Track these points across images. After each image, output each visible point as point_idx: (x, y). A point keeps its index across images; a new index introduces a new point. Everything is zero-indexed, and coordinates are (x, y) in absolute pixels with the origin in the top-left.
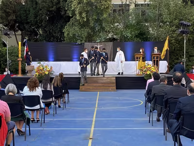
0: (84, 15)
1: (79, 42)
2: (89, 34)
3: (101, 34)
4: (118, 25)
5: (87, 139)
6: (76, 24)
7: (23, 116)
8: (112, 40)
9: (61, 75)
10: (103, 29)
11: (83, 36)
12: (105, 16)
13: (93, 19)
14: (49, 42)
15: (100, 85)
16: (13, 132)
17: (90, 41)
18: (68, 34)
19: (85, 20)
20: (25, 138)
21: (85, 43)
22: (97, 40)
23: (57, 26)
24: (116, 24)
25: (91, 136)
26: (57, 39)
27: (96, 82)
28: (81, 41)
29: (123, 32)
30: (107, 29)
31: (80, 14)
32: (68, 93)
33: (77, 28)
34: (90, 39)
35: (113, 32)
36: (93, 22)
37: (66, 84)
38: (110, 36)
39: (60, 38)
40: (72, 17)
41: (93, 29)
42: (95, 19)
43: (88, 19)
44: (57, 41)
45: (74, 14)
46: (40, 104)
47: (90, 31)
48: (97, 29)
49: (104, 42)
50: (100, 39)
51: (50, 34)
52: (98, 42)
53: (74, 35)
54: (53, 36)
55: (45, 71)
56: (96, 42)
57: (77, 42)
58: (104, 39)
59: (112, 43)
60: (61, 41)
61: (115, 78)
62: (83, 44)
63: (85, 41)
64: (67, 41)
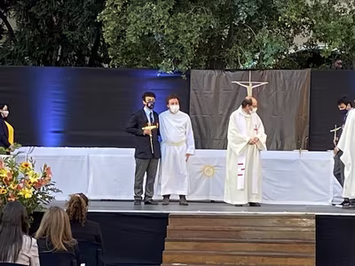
1: (166, 68)
2: (208, 33)
3: (263, 36)
8: (311, 59)
15: (253, 247)
17: (211, 65)
22: (244, 61)
26: (79, 53)
28: (177, 62)
34: (215, 54)
35: (312, 27)
37: (97, 239)
38: (300, 42)
44: (80, 62)
47: (214, 24)
48: (243, 16)
49: (276, 67)
50: (257, 56)
51: (51, 35)
52: (247, 70)
53: (146, 38)
54: (63, 40)
55: (21, 185)
56: (242, 67)
57: (159, 68)
58: (275, 56)
59: (307, 71)
60: (96, 61)
61: (313, 222)
62: (184, 76)
63: (195, 65)
64: (116, 62)
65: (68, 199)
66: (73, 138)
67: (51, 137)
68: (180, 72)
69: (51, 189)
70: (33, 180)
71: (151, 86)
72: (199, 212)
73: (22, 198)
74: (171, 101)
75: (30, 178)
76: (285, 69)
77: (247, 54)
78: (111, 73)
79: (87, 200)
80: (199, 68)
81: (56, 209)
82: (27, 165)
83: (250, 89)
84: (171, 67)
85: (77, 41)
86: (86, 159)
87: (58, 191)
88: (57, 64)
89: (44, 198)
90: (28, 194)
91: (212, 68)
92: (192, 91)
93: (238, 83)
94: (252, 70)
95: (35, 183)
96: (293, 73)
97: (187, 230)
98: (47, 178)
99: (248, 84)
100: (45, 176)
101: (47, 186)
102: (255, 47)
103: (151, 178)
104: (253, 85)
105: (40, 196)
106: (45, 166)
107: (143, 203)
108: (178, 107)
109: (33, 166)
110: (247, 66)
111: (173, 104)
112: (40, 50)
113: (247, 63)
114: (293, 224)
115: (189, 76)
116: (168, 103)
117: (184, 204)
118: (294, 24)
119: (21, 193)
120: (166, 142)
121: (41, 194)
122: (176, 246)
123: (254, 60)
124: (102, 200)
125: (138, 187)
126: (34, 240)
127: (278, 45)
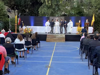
0: (50, 2)
1: (47, 16)
2: (52, 12)
3: (58, 12)
4: (67, 8)
5: (47, 67)
6: (45, 7)
7: (14, 54)
8: (64, 15)
10: (59, 9)
11: (49, 13)
12: (61, 3)
13: (54, 4)
14: (31, 16)
16: (8, 62)
17: (52, 16)
18: (41, 12)
19: (50, 5)
20: (15, 66)
21: (50, 17)
22: (56, 15)
23: (36, 8)
24: (67, 7)
25: (50, 66)
26: (36, 14)
27: (55, 37)
28: (48, 16)
29: (70, 11)
30: (62, 10)
31: (48, 1)
32: (39, 42)
33: (46, 9)
34: (53, 14)
35: (65, 11)
36: (54, 6)
38: (63, 13)
39: (37, 14)
40: (43, 3)
41: (54, 9)
42: (56, 4)
43: (52, 5)
44: (36, 16)
45: (44, 2)
46: (24, 48)
47: (53, 11)
48: (56, 10)
49: (60, 16)
50: (58, 15)
51: (32, 12)
53: (44, 13)
54: (34, 13)
55: (29, 31)
59: (64, 17)
60: (38, 16)
61: (65, 35)
63: (50, 16)
64: (40, 16)
65: (35, 33)
66: (35, 25)
67: (32, 25)
71: (45, 18)
78: (40, 17)
81: (34, 34)
82: (29, 28)
88: (33, 16)
112: (31, 14)
118: (62, 11)
127: (60, 13)
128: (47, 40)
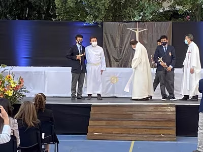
1: (90, 21)
3: (145, 2)
9: (40, 99)
11: (99, 5)
14: (20, 19)
15: (140, 124)
17: (115, 19)
21: (105, 23)
22: (134, 16)
27: (129, 117)
28: (96, 17)
37: (52, 119)
38: (166, 6)
39: (48, 10)
44: (39, 18)
49: (152, 20)
50: (142, 14)
52: (136, 22)
55: (6, 88)
56: (133, 20)
57: (85, 21)
58: (151, 14)
59: (170, 23)
60: (49, 17)
61: (174, 109)
62: (100, 26)
63: (106, 19)
64: (60, 18)
67: (23, 61)
68: (97, 23)
69: (24, 91)
70: (13, 86)
72: (109, 103)
73: (7, 96)
74: (92, 40)
75: (12, 84)
76: (157, 21)
77: (136, 13)
78: (58, 23)
79: (45, 97)
80: (108, 20)
81: (28, 102)
82: (9, 77)
83: (137, 33)
84: (92, 20)
85: (37, 6)
86: (43, 73)
87: (28, 92)
88: (26, 19)
89: (20, 96)
90: (10, 93)
91: (115, 21)
92: (104, 34)
93: (131, 29)
94: (139, 22)
95: (14, 87)
96: (162, 24)
97: (102, 114)
98: (21, 85)
99: (136, 30)
100: (20, 84)
101: (21, 89)
102: (140, 8)
103: (81, 84)
104: (139, 30)
105: (17, 95)
106: (20, 77)
107: (76, 99)
108: (96, 43)
109: (13, 77)
110: (136, 19)
111: (93, 41)
112: (16, 10)
113: (136, 18)
114: (163, 110)
115: (102, 25)
116: (91, 41)
117: (100, 99)
119: (6, 93)
120: (90, 63)
121: (18, 93)
122: (96, 123)
123: (140, 16)
124: (54, 97)
125: (73, 89)
126: (16, 120)
127: (153, 7)
128: (90, 129)
